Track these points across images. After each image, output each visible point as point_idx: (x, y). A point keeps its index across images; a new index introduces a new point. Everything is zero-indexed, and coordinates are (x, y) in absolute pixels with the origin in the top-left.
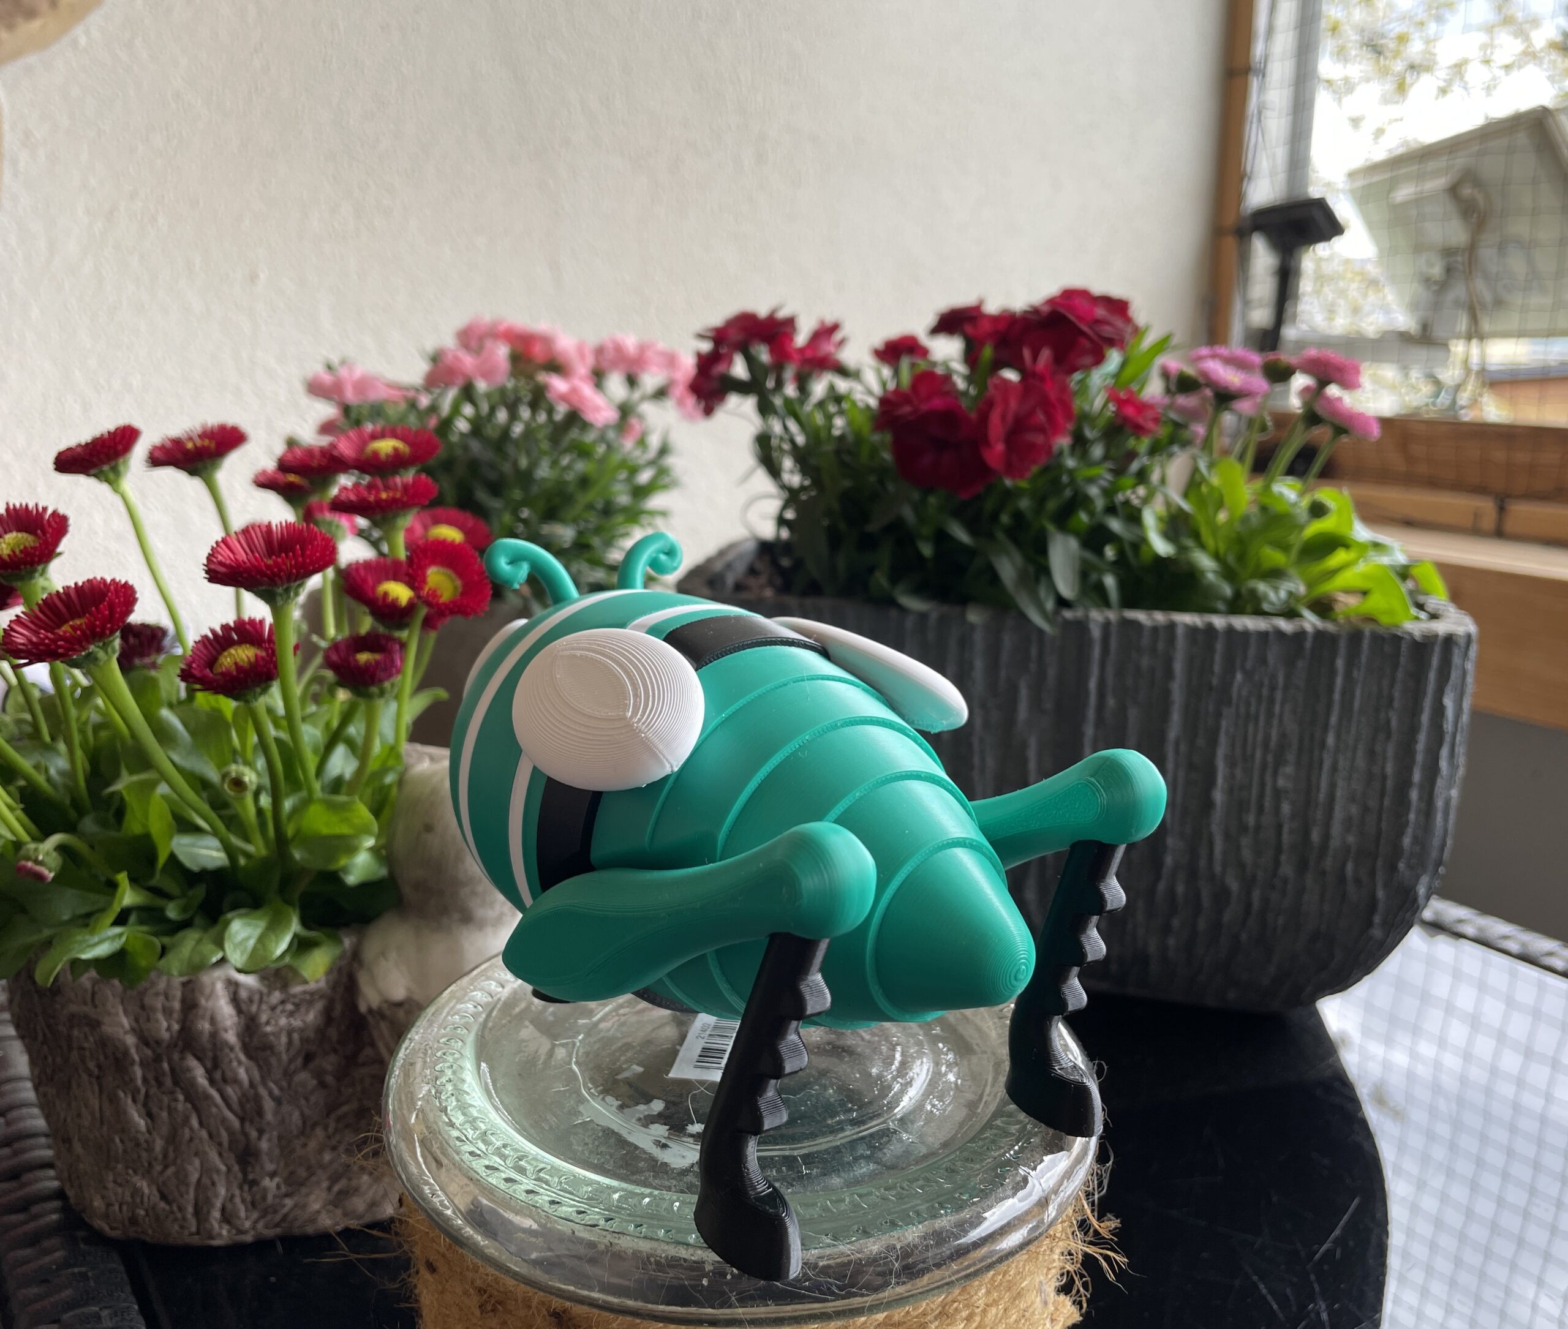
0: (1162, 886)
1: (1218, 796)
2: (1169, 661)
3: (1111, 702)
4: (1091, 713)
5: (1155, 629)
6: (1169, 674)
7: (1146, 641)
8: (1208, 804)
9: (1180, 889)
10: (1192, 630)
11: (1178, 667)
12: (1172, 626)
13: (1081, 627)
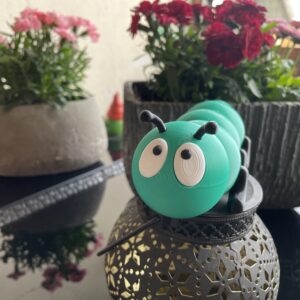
0: (275, 182)
1: (295, 156)
2: (285, 117)
3: (267, 130)
4: (261, 135)
5: (282, 108)
6: (285, 121)
7: (279, 111)
8: (291, 158)
9: (280, 182)
10: (293, 107)
11: (288, 119)
12: (287, 106)
13: (260, 109)
